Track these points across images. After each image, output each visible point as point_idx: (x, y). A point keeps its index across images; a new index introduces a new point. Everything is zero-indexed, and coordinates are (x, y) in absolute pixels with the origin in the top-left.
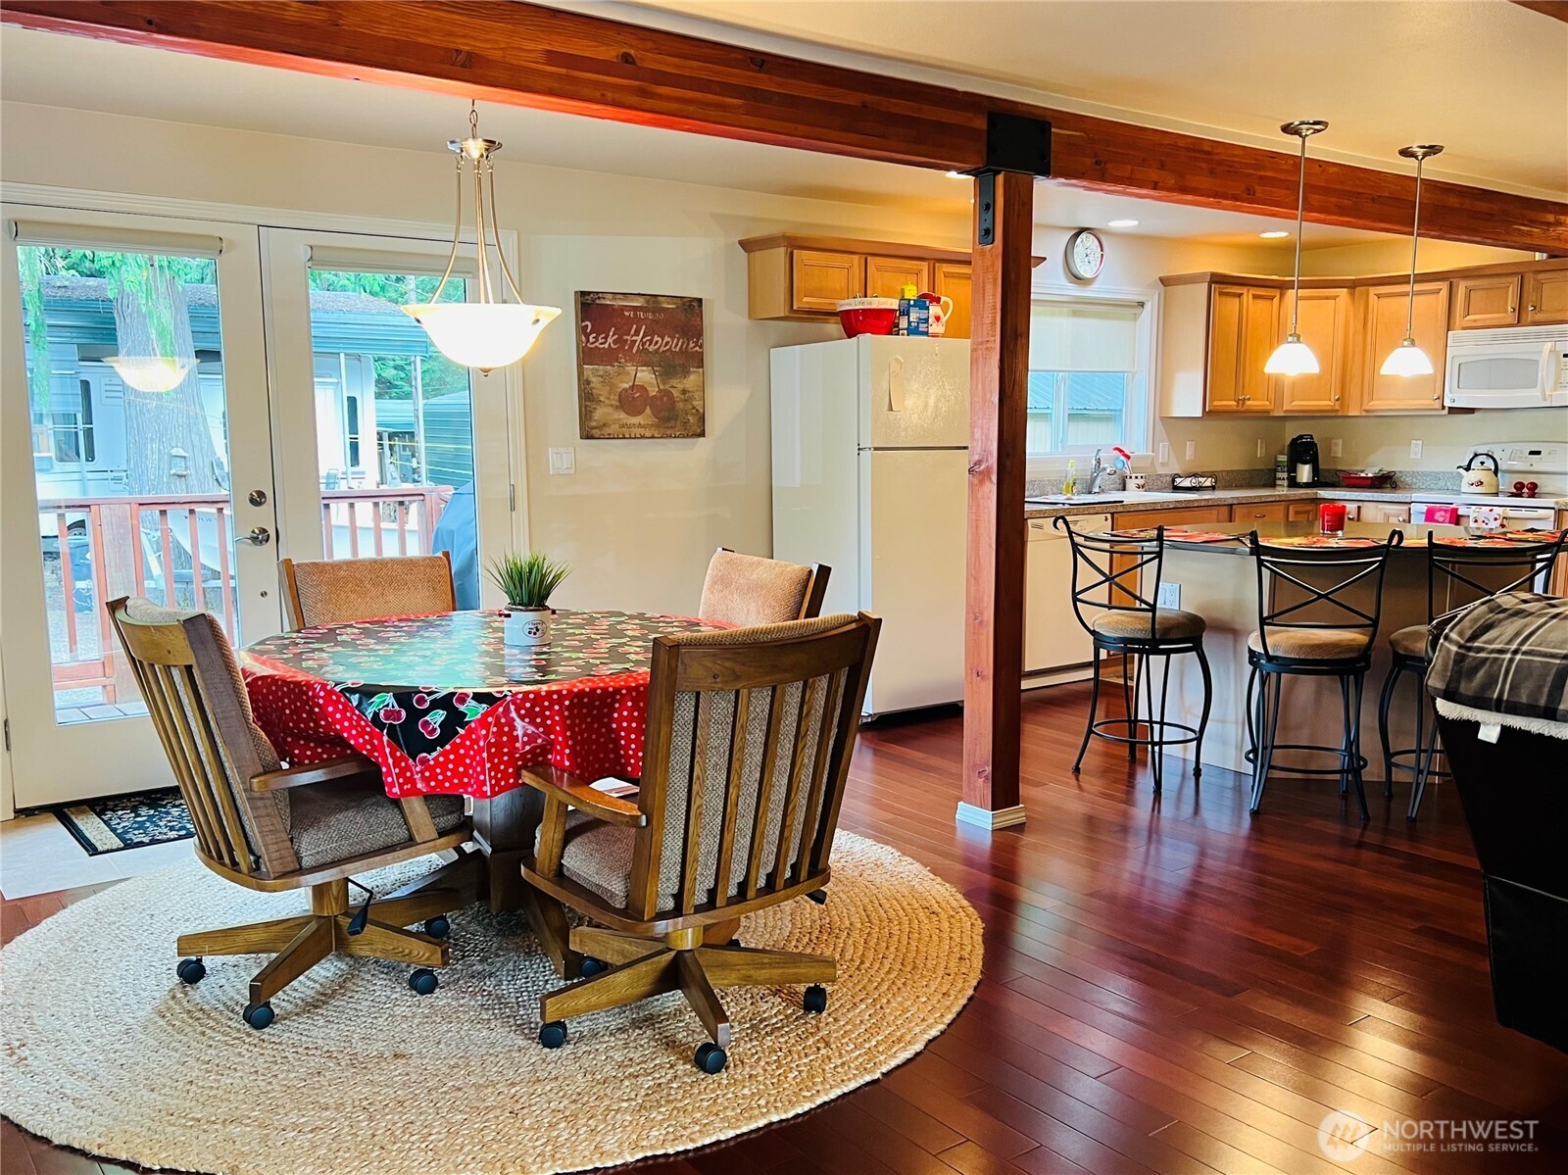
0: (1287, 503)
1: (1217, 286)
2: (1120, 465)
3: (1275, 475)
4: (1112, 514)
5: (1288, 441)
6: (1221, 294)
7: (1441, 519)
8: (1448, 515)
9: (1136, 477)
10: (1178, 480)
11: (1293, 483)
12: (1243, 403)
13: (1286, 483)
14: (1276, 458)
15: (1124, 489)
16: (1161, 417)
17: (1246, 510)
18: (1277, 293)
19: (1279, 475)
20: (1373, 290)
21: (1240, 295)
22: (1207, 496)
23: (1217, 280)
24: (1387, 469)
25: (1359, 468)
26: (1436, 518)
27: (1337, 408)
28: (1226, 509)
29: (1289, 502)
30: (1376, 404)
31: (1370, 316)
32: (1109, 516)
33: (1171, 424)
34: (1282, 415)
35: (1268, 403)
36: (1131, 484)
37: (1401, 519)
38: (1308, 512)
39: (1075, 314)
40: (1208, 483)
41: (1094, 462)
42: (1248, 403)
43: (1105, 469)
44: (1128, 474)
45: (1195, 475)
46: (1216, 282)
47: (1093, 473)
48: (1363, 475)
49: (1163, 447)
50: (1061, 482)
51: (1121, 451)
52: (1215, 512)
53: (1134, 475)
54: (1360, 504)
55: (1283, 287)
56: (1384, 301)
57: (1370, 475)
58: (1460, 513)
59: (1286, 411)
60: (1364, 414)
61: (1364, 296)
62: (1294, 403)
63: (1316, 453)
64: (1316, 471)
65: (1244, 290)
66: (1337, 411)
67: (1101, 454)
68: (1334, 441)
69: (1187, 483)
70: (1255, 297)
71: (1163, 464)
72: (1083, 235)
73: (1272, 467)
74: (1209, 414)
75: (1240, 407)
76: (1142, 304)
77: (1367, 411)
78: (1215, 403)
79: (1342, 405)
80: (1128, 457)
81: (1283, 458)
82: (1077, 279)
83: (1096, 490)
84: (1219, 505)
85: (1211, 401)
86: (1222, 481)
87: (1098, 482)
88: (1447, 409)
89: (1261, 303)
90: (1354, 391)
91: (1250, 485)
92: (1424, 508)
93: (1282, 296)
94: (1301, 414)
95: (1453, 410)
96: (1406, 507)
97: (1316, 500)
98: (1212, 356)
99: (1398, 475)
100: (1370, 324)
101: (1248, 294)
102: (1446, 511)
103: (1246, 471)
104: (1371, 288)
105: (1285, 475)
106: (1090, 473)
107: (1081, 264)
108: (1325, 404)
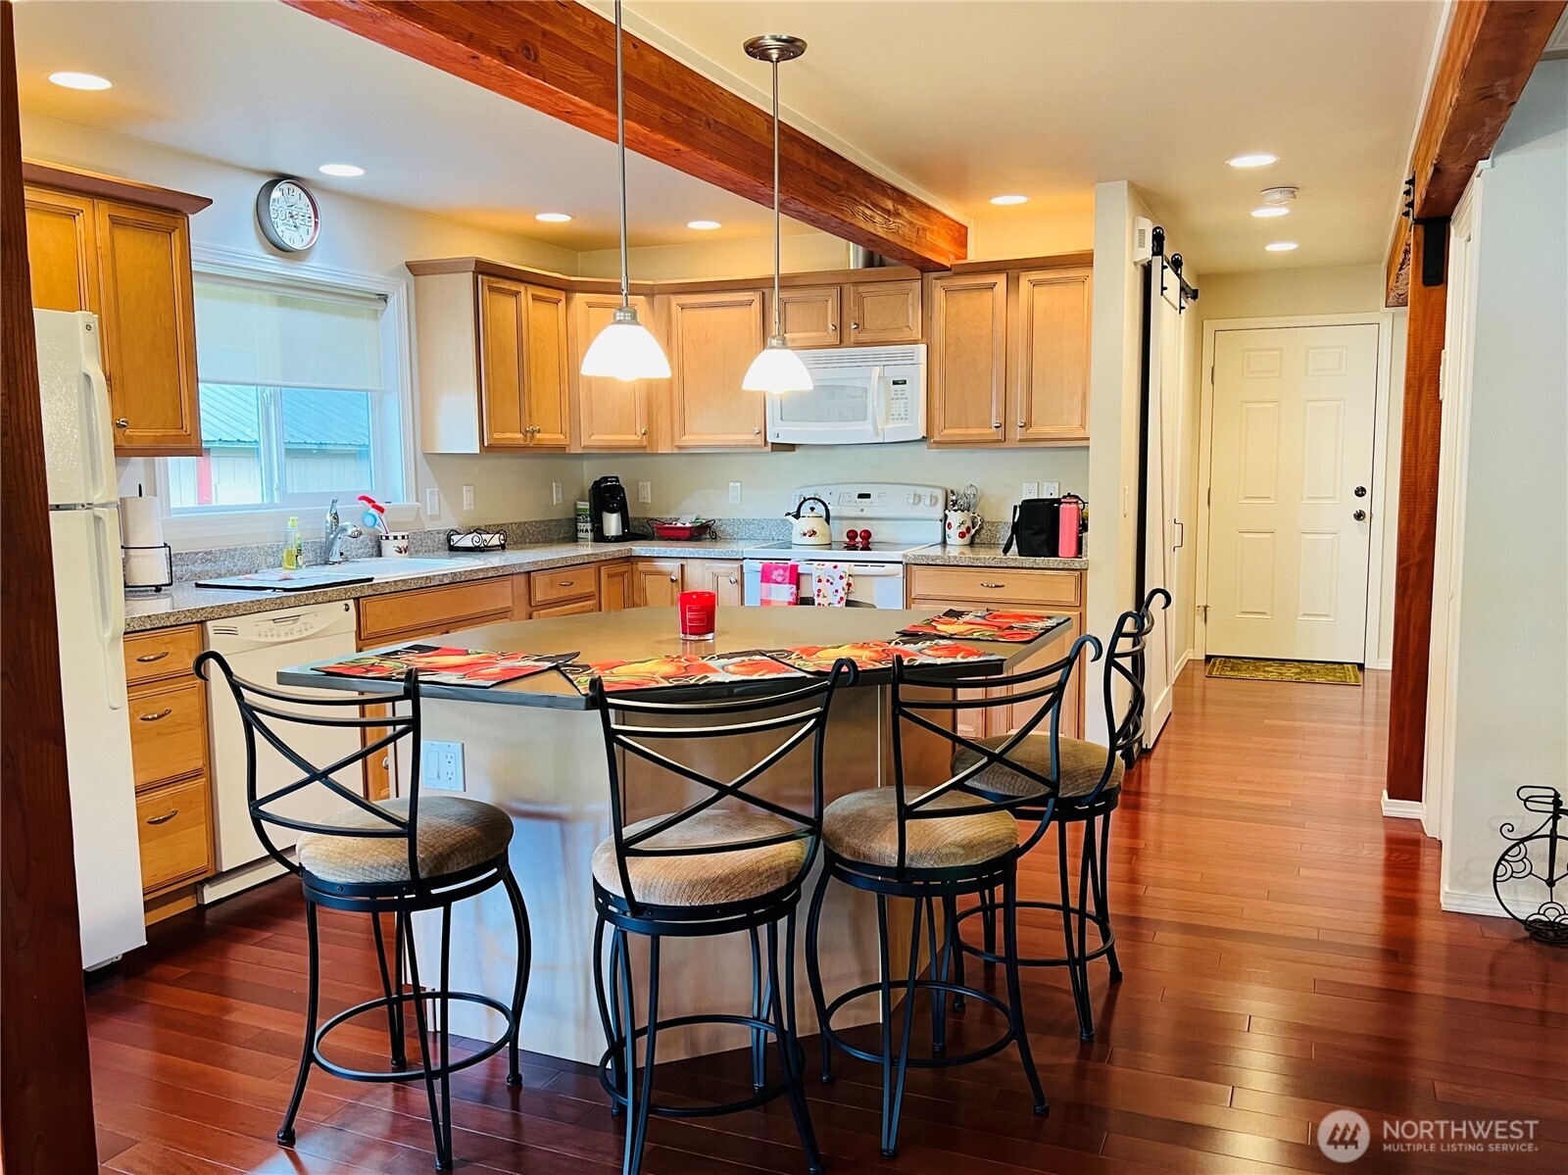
0: (598, 564)
1: (485, 277)
2: (369, 521)
3: (576, 526)
4: (357, 600)
5: (588, 484)
6: (491, 289)
7: (780, 579)
8: (788, 574)
9: (395, 538)
10: (455, 538)
11: (600, 537)
12: (533, 437)
13: (590, 535)
14: (576, 504)
15: (380, 555)
16: (424, 454)
17: (547, 579)
18: (562, 296)
19: (581, 526)
20: (677, 300)
21: (516, 294)
22: (495, 560)
23: (484, 270)
24: (705, 517)
25: (673, 516)
26: (774, 577)
27: (645, 444)
28: (523, 578)
29: (599, 563)
30: (689, 440)
31: (674, 331)
32: (351, 603)
33: (440, 463)
34: (580, 451)
35: (562, 436)
36: (389, 547)
37: (733, 580)
38: (622, 574)
39: (282, 302)
40: (496, 540)
41: (329, 518)
42: (538, 436)
43: (344, 530)
44: (383, 533)
45: (478, 531)
46: (483, 273)
47: (328, 534)
48: (679, 525)
49: (432, 493)
50: (279, 550)
51: (370, 501)
52: (508, 584)
53: (391, 535)
54: (683, 562)
55: (569, 289)
56: (687, 312)
57: (688, 525)
58: (800, 571)
59: (585, 447)
60: (676, 451)
61: (666, 308)
62: (594, 437)
63: (624, 499)
64: (625, 522)
65: (521, 288)
66: (645, 447)
67: (338, 506)
68: (641, 484)
69: (467, 541)
70: (535, 298)
71: (433, 518)
72: (284, 185)
73: (572, 516)
74: (489, 449)
75: (528, 442)
76: (384, 298)
77: (680, 448)
78: (496, 435)
79: (649, 440)
80: (381, 510)
81: (585, 505)
82: (280, 249)
83: (336, 558)
84: (512, 574)
85: (490, 433)
86: (515, 536)
87: (336, 549)
88: (770, 445)
89: (545, 309)
90: (662, 421)
91: (549, 541)
92: (758, 565)
93: (568, 300)
94: (604, 451)
95: (778, 447)
96: (737, 565)
97: (631, 559)
98: (487, 374)
99: (718, 523)
100: (674, 340)
101: (527, 293)
102: (785, 569)
103: (542, 522)
104: (672, 297)
105: (589, 526)
106: (324, 535)
107: (283, 228)
108: (631, 438)
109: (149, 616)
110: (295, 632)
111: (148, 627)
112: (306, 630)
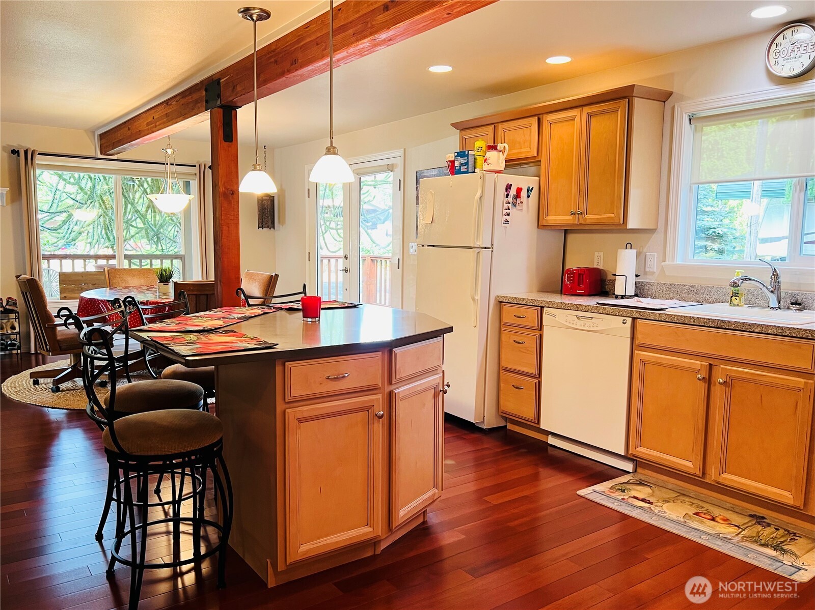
4: (634, 319)
32: (629, 320)
72: (788, 30)
107: (784, 63)
109: (516, 298)
110: (586, 325)
111: (515, 302)
112: (593, 326)
